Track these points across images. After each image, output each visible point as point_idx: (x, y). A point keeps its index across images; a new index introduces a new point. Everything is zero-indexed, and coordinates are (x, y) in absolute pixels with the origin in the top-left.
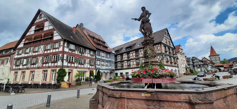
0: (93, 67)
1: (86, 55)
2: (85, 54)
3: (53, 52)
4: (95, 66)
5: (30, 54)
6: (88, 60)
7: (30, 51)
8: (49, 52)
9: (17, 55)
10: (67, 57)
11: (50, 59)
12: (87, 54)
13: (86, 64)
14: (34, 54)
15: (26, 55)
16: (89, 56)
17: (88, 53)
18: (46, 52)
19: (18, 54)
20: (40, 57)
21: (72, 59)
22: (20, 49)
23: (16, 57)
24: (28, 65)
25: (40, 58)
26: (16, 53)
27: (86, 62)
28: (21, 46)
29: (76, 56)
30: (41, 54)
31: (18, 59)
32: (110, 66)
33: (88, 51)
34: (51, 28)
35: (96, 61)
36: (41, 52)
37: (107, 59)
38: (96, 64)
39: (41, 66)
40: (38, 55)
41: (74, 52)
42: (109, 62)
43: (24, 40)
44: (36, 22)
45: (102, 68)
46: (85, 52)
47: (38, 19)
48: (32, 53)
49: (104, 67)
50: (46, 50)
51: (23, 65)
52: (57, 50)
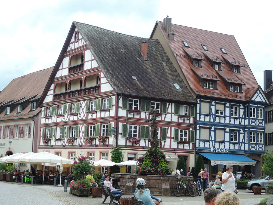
0: (186, 147)
1: (168, 118)
2: (163, 116)
3: (100, 118)
4: (194, 144)
5: (66, 118)
6: (173, 129)
7: (65, 111)
8: (94, 116)
9: (44, 118)
10: (125, 127)
11: (98, 131)
12: (169, 116)
13: (168, 140)
14: (72, 118)
15: (59, 120)
16: (175, 119)
17: (171, 113)
18: (90, 117)
19: (47, 117)
20: (82, 125)
21: (135, 132)
22: (48, 106)
23: (43, 121)
24: (64, 139)
25: (83, 128)
26: (43, 113)
27: (168, 135)
28: (49, 99)
29: (143, 124)
30: (82, 120)
31: (48, 126)
32: (246, 143)
33: (171, 108)
34: (95, 64)
35: (196, 129)
36: (82, 115)
37: (237, 122)
38: (196, 139)
39: (84, 144)
40: (78, 120)
41: (137, 116)
42: (244, 131)
43: (52, 87)
44: (70, 48)
45: (218, 149)
46: (165, 111)
47: (72, 43)
48: (69, 117)
49: (222, 145)
50: (90, 112)
51: (57, 140)
52: (107, 115)
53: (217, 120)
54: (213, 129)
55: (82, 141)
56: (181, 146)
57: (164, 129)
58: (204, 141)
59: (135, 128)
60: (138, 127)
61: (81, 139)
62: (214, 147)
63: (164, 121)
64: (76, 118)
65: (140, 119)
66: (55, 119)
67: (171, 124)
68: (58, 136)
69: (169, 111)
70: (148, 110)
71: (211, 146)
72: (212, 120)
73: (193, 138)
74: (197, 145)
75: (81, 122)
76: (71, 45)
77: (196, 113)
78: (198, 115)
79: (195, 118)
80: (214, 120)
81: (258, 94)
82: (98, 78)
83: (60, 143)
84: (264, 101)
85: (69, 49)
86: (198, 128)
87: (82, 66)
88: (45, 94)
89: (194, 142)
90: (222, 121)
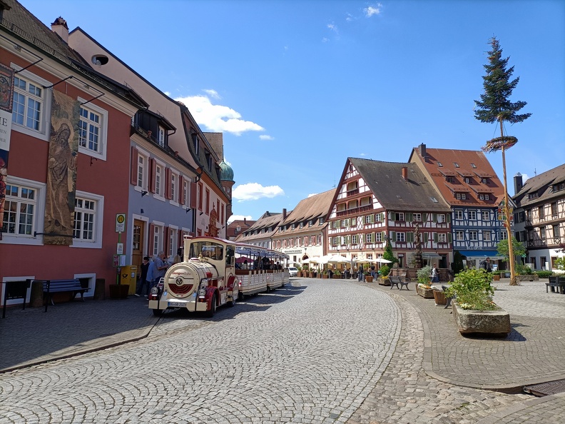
0: (445, 247)
1: (428, 225)
2: (424, 224)
3: (375, 229)
4: (452, 245)
5: (348, 229)
6: (433, 233)
7: (347, 225)
8: (370, 227)
9: (331, 230)
10: (394, 234)
11: (373, 238)
12: (428, 223)
13: (429, 242)
15: (343, 231)
16: (434, 225)
17: (431, 221)
18: (366, 228)
19: (333, 229)
20: (361, 234)
21: (402, 237)
22: (333, 221)
23: (330, 232)
24: (347, 245)
25: (362, 236)
26: (329, 226)
27: (430, 238)
28: (334, 215)
29: (408, 231)
30: (360, 230)
31: (334, 236)
32: (498, 241)
33: (430, 217)
34: (367, 189)
35: (452, 233)
36: (360, 227)
37: (489, 224)
38: (453, 240)
39: (363, 248)
40: (357, 230)
43: (335, 207)
45: (473, 247)
46: (425, 220)
48: (350, 228)
49: (476, 244)
50: (366, 224)
51: (342, 246)
52: (380, 225)
53: (471, 224)
54: (467, 231)
55: (362, 246)
56: (440, 247)
57: (426, 234)
58: (460, 242)
59: (402, 234)
60: (404, 233)
62: (469, 246)
63: (425, 228)
64: (355, 229)
65: (406, 227)
66: (339, 231)
67: (431, 230)
68: (343, 243)
69: (429, 220)
70: (411, 220)
71: (467, 245)
72: (466, 224)
73: (450, 239)
74: (455, 245)
75: (360, 232)
77: (452, 220)
78: (453, 221)
79: (451, 224)
82: (371, 199)
83: (344, 248)
85: (346, 178)
86: (454, 231)
87: (357, 191)
88: (330, 212)
89: (451, 243)
90: (475, 224)
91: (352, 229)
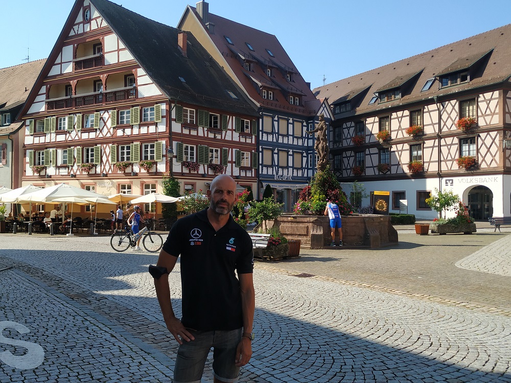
0: (249, 174)
1: (229, 136)
2: (223, 133)
3: (139, 135)
4: (257, 171)
5: (74, 136)
6: (234, 150)
8: (128, 131)
9: (31, 135)
10: (180, 147)
11: (136, 153)
12: (229, 133)
13: (229, 166)
15: (61, 138)
16: (236, 137)
17: (232, 130)
18: (120, 133)
19: (36, 134)
20: (105, 145)
21: (192, 154)
22: (38, 117)
23: (29, 140)
24: (72, 166)
25: (106, 150)
27: (230, 159)
28: (40, 107)
29: (202, 143)
30: (104, 138)
31: (39, 149)
32: (310, 169)
33: (232, 123)
36: (105, 131)
38: (259, 164)
39: (110, 172)
40: (96, 139)
41: (194, 133)
42: (308, 154)
43: (43, 90)
44: (75, 32)
45: (282, 176)
46: (225, 127)
47: (79, 24)
48: (79, 133)
49: (285, 171)
51: (58, 167)
52: (152, 129)
53: (281, 140)
54: (276, 151)
55: (107, 168)
56: (243, 174)
57: (225, 151)
58: (267, 166)
59: (192, 149)
60: (195, 147)
61: (104, 166)
62: (277, 174)
63: (225, 141)
64: (92, 135)
65: (197, 136)
66: (51, 137)
67: (232, 144)
68: (60, 163)
69: (230, 127)
70: (206, 125)
71: (275, 173)
73: (256, 163)
74: (260, 172)
75: (105, 141)
76: (76, 28)
77: (259, 131)
78: (261, 133)
79: (257, 137)
80: (277, 140)
81: (324, 108)
82: (130, 79)
83: (64, 172)
84: (329, 117)
85: (72, 33)
86: (261, 150)
87: (100, 59)
88: (31, 100)
89: (257, 168)
91: (85, 136)
